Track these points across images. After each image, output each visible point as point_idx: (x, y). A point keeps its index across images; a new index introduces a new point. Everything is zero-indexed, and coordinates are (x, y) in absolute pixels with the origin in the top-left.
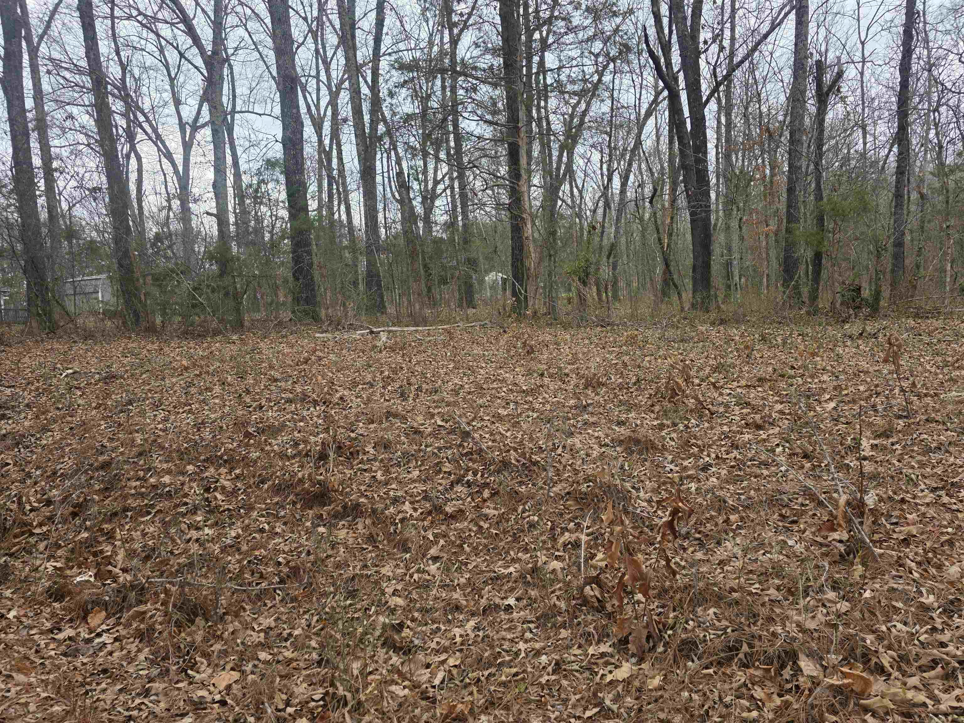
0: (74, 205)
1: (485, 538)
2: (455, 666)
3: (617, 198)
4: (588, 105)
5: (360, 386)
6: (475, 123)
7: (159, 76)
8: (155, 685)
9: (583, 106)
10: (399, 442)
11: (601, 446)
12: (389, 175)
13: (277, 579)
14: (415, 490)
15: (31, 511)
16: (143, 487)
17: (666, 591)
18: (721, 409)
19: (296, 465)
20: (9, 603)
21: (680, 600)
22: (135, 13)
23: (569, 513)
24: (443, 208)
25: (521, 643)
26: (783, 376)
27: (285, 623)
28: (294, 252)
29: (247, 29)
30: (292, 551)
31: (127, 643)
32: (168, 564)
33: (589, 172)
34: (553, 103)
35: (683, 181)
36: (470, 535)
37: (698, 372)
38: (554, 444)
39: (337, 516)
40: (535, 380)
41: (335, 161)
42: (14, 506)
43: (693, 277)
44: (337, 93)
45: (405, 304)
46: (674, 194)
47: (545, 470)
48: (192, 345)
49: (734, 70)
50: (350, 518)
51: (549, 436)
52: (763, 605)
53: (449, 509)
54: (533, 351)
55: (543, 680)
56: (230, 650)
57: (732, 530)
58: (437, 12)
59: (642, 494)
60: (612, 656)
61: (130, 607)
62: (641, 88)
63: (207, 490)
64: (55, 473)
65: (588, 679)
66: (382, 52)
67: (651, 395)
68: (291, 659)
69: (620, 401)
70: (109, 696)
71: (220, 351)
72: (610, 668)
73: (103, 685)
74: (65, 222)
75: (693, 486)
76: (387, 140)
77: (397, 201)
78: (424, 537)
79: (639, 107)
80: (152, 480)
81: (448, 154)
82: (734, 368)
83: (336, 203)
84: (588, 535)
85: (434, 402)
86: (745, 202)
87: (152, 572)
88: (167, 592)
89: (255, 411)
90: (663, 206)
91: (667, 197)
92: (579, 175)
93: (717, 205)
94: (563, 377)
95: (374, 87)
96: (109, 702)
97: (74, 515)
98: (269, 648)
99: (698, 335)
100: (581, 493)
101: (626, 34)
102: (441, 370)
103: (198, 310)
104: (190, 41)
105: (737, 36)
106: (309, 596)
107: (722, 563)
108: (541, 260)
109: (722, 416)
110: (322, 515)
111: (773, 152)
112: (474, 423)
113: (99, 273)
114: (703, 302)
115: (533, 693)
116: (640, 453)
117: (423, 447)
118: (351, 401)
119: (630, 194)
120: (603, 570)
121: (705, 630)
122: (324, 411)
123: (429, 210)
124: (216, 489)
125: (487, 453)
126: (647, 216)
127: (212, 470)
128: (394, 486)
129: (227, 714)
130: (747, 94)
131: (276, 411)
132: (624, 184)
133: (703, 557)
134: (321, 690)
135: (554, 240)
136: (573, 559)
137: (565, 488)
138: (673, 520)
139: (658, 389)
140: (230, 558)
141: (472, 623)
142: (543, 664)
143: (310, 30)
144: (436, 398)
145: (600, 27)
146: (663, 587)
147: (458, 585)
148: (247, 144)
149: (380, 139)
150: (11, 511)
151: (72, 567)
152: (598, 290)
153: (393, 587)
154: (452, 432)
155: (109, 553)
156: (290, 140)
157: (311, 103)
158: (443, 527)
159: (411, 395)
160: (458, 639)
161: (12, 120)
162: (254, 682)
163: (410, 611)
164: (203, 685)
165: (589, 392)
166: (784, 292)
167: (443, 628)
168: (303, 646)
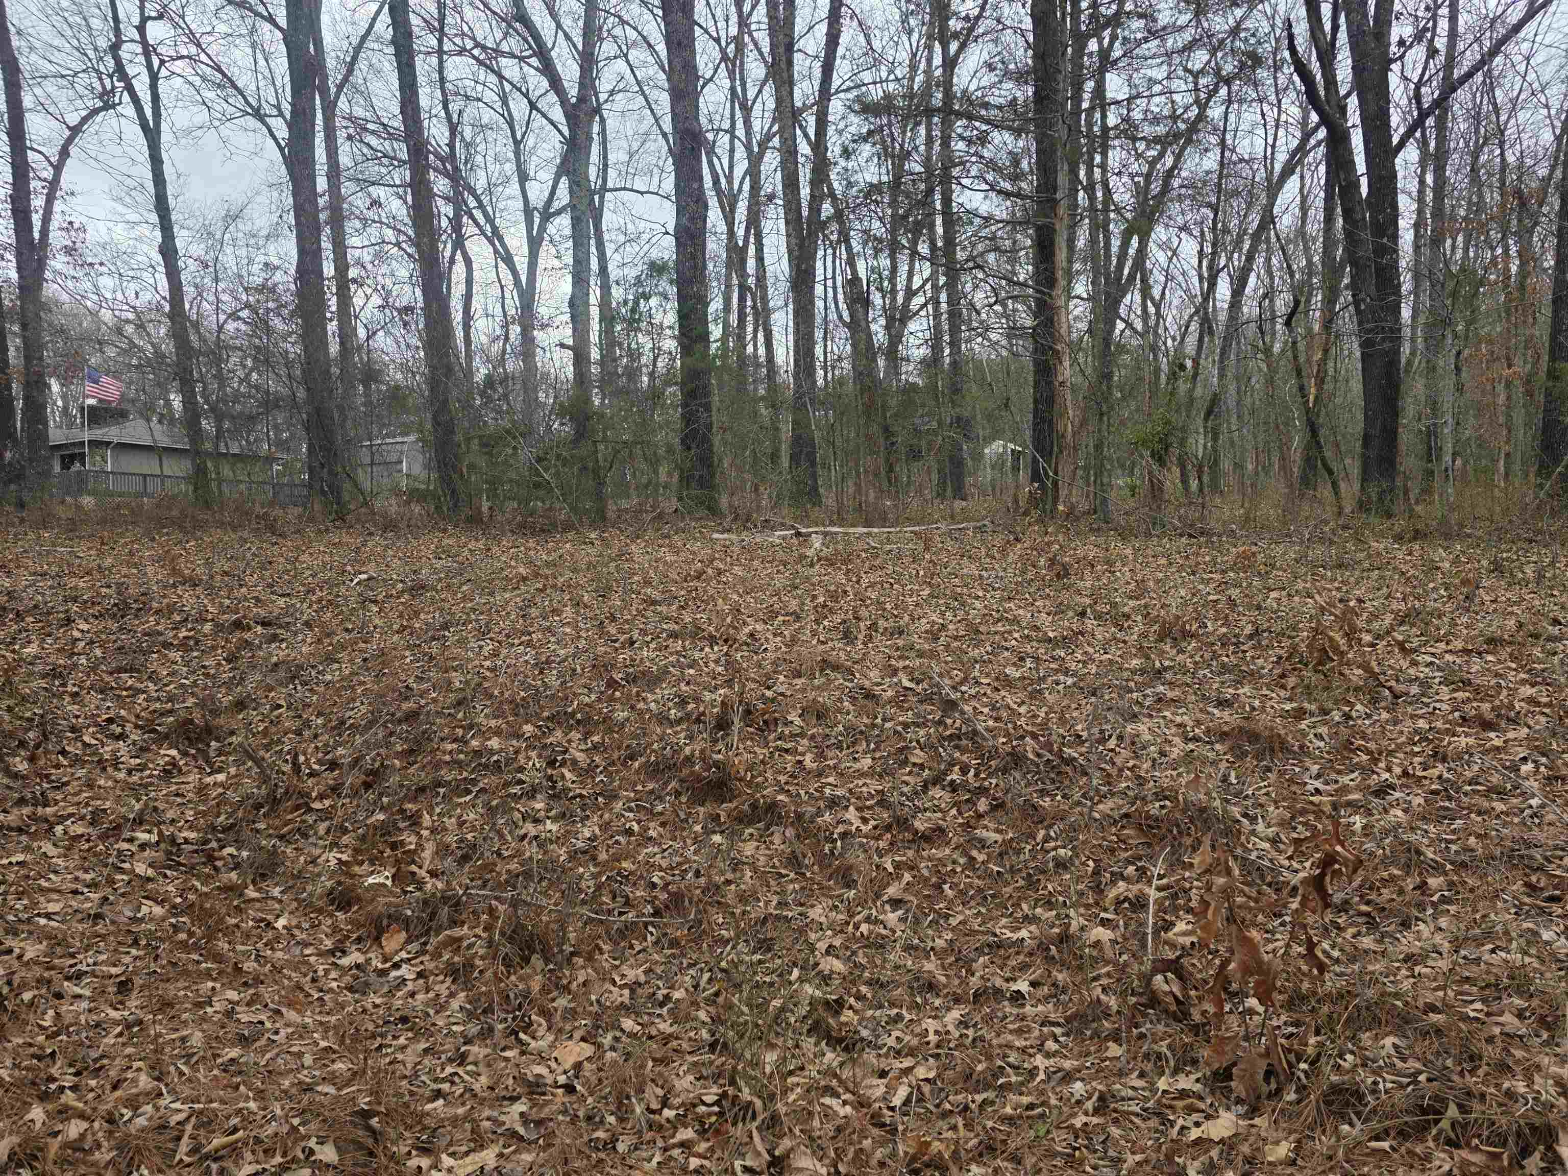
0: (374, 333)
1: (979, 877)
2: (927, 1080)
3: (1223, 317)
4: (1178, 157)
5: (781, 618)
6: (982, 195)
7: (500, 137)
8: (475, 1049)
9: (1169, 161)
10: (840, 711)
11: (1187, 740)
12: (834, 283)
13: (649, 909)
14: (864, 789)
15: (311, 775)
16: (461, 752)
17: (1303, 998)
18: (1415, 690)
19: (682, 735)
20: (277, 906)
21: (1330, 1017)
22: (469, 44)
23: (1126, 850)
24: (920, 334)
25: (1039, 1056)
26: (1536, 636)
27: (660, 978)
28: (685, 405)
29: (628, 62)
30: (672, 869)
31: (435, 983)
32: (492, 871)
33: (1176, 273)
34: (1115, 157)
35: (1353, 286)
36: (953, 870)
37: (1369, 621)
38: (1102, 731)
39: (742, 819)
40: (1070, 622)
41: (751, 264)
42: (287, 768)
43: (1363, 454)
44: (761, 155)
45: (851, 491)
46: (1331, 310)
47: (1086, 774)
48: (531, 544)
49: (1454, 90)
50: (761, 825)
51: (1096, 718)
52: (1490, 1040)
53: (920, 825)
54: (1067, 574)
55: (1078, 1122)
56: (580, 1010)
57: (1433, 903)
58: (927, 17)
59: (1260, 827)
60: (1201, 1098)
61: (439, 930)
62: (1277, 127)
63: (552, 763)
64: (343, 723)
65: (1157, 1131)
66: (834, 86)
67: (1280, 658)
68: (671, 1035)
69: (1224, 665)
70: (410, 1057)
71: (572, 555)
72: (1196, 1117)
73: (402, 1041)
74: (361, 359)
75: (1358, 821)
76: (835, 226)
77: (845, 324)
78: (878, 867)
79: (1273, 159)
80: (474, 743)
81: (933, 247)
82: (1439, 617)
83: (750, 328)
84: (1159, 889)
85: (897, 649)
86: (1469, 323)
87: (472, 880)
88: (491, 911)
89: (623, 648)
90: (1309, 330)
91: (1318, 314)
92: (1157, 278)
93: (1413, 328)
94: (1120, 620)
95: (819, 145)
96: (409, 1066)
97: (367, 786)
98: (637, 1014)
99: (1369, 556)
100: (1148, 817)
101: (1253, 35)
102: (908, 599)
103: (542, 493)
104: (545, 84)
105: (1461, 29)
106: (697, 941)
107: (1409, 958)
108: (1083, 423)
109: (1416, 700)
110: (718, 815)
111: (1525, 234)
112: (964, 688)
113: (406, 434)
114: (1381, 500)
115: (1060, 1141)
116: (1259, 756)
117: (879, 721)
118: (767, 640)
119: (1249, 308)
120: (1186, 951)
121: (1374, 1072)
122: (726, 654)
123: (895, 338)
124: (563, 763)
125: (984, 739)
126: (1277, 347)
127: (559, 734)
128: (831, 780)
129: (575, 1106)
130: (1477, 131)
131: (655, 650)
132: (1238, 292)
133: (1373, 946)
134: (715, 1089)
135: (1109, 388)
136: (1133, 927)
137: (1120, 807)
138: (1322, 875)
139: (1294, 649)
140: (581, 870)
141: (955, 1014)
142: (1077, 1097)
143: (725, 58)
144: (901, 643)
145: (1206, 25)
146: (1297, 990)
147: (932, 949)
148: (622, 238)
149: (824, 225)
150: (283, 773)
151: (363, 862)
152: (1184, 474)
153: (828, 941)
154: (926, 699)
155: (413, 847)
156: (687, 230)
157: (720, 171)
158: (910, 853)
159: (860, 637)
160: (932, 1038)
161: (299, 209)
162: (614, 1063)
163: (853, 982)
164: (541, 1058)
165: (1167, 648)
166: (1541, 486)
167: (908, 1017)
168: (688, 1018)
